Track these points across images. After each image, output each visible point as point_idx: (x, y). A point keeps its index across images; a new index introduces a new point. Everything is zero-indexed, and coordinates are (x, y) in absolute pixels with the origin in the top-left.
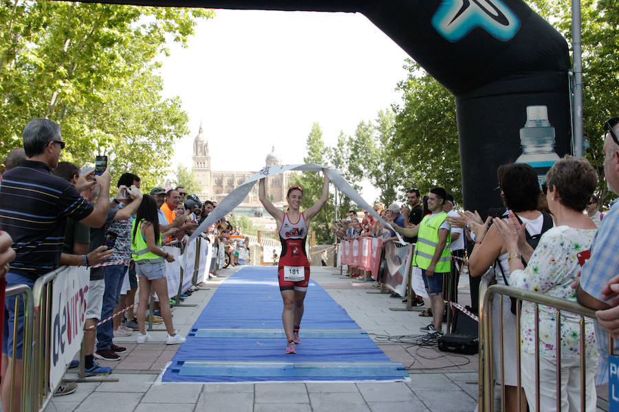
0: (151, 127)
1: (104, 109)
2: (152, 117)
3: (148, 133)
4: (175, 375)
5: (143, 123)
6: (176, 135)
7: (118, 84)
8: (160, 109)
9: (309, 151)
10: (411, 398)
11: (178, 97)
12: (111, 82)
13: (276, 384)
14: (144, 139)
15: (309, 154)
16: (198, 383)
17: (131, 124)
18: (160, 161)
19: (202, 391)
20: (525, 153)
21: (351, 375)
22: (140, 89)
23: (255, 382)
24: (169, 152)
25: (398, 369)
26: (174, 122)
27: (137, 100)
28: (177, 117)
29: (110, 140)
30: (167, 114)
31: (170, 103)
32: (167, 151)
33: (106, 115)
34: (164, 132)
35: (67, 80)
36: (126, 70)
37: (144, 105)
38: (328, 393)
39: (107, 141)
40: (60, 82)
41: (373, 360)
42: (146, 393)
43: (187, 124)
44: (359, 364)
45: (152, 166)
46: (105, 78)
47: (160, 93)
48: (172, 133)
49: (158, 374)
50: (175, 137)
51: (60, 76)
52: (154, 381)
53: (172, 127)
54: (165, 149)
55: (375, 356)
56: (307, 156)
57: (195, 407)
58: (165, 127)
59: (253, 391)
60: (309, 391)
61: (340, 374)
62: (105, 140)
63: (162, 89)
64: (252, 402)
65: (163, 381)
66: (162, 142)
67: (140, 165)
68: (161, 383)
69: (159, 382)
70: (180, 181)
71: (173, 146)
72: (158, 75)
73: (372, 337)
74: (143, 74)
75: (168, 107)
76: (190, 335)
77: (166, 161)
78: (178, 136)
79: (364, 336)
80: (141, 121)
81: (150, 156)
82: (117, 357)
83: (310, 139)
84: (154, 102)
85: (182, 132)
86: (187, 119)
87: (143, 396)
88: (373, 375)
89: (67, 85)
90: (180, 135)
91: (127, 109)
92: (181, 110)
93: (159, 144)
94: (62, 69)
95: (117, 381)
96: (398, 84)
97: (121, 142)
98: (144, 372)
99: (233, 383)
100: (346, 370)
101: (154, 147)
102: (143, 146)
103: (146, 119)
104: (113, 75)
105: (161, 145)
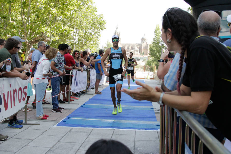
0: (92, 26)
1: (74, 19)
2: (92, 22)
3: (91, 28)
4: (64, 123)
5: (89, 25)
6: (101, 29)
7: (74, 8)
8: (95, 19)
9: (155, 35)
10: (156, 139)
11: (102, 15)
12: (71, 8)
13: (103, 129)
14: (89, 31)
15: (155, 36)
16: (71, 127)
17: (84, 25)
18: (95, 39)
19: (70, 131)
20: (221, 32)
21: (136, 127)
22: (87, 12)
23: (93, 128)
24: (99, 36)
25: (157, 125)
26: (100, 24)
27: (86, 16)
28: (101, 22)
29: (71, 31)
30: (97, 21)
31: (99, 17)
32: (98, 35)
33: (75, 21)
34: (96, 28)
35: (54, 8)
36: (77, 3)
37: (89, 18)
38: (121, 135)
39: (70, 31)
40: (51, 9)
41: (150, 120)
42: (47, 130)
43: (105, 25)
44: (142, 122)
45: (92, 41)
46: (69, 7)
47: (96, 13)
48: (100, 28)
49: (57, 122)
50: (100, 30)
51: (51, 6)
52: (54, 125)
53: (100, 26)
54: (97, 35)
55: (151, 119)
56: (154, 37)
57: (62, 138)
58: (98, 26)
59: (90, 132)
60: (114, 133)
61: (131, 126)
62: (69, 30)
63: (97, 12)
64: (87, 137)
65: (57, 126)
66: (96, 32)
67: (88, 40)
68: (56, 126)
69: (55, 126)
70: (108, 47)
71: (100, 33)
72: (95, 6)
73: (155, 110)
74: (89, 6)
75: (98, 18)
76: (82, 106)
77: (98, 39)
78: (102, 29)
79: (152, 109)
80: (88, 24)
81: (92, 37)
82: (61, 111)
83: (155, 30)
84: (93, 17)
85: (103, 28)
86: (105, 23)
87: (45, 132)
88: (145, 128)
89: (53, 9)
90: (103, 29)
91: (82, 19)
92: (103, 19)
93: (95, 33)
94: (52, 4)
95: (39, 124)
96: (188, 8)
97: (80, 32)
98: (53, 121)
99: (85, 128)
100: (134, 125)
101: (93, 33)
102: (89, 33)
103: (90, 23)
104: (72, 5)
105: (96, 33)
